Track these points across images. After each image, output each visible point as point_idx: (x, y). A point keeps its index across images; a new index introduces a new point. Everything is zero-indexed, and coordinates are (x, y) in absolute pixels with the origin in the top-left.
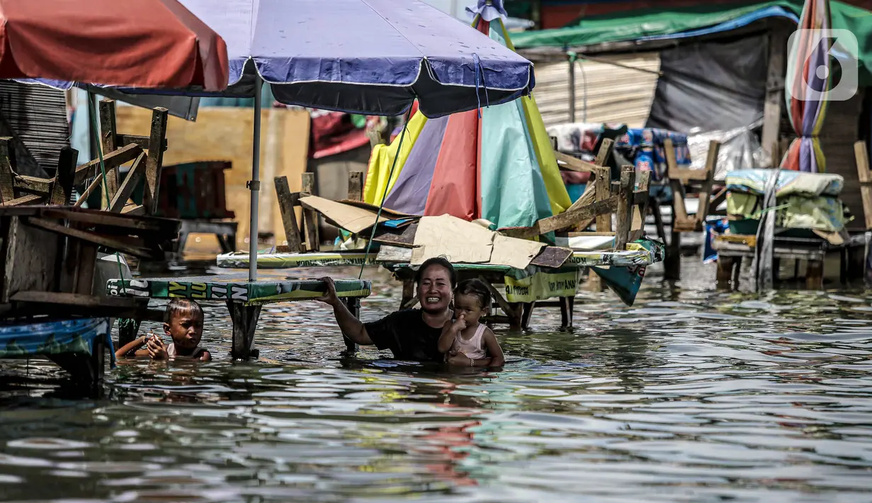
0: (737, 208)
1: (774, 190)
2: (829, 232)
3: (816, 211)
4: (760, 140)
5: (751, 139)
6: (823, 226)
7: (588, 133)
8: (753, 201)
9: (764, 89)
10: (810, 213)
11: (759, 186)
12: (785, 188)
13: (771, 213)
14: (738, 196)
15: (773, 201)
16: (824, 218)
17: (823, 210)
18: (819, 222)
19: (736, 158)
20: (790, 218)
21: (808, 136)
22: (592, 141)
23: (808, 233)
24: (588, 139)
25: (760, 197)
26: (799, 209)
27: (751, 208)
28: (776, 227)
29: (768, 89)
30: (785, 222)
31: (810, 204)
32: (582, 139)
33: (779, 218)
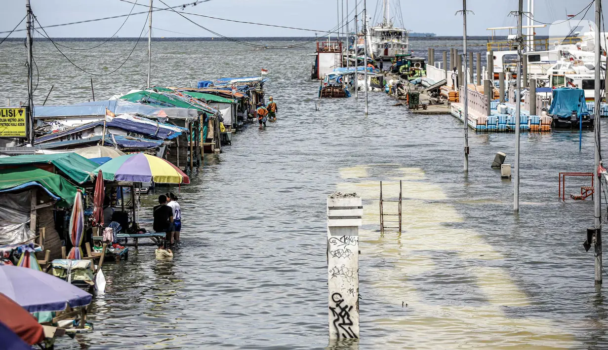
0: (57, 274)
1: (70, 267)
2: (89, 281)
3: (85, 274)
4: (29, 227)
5: (26, 227)
6: (87, 279)
7: (6, 252)
8: (63, 272)
9: (30, 209)
10: (83, 275)
11: (65, 266)
12: (74, 267)
13: (70, 275)
14: (57, 270)
15: (70, 271)
16: (88, 277)
17: (87, 273)
18: (86, 278)
19: (22, 234)
20: (76, 277)
21: (77, 246)
22: (8, 255)
23: (83, 282)
24: (6, 254)
25: (65, 270)
26: (79, 274)
27: (62, 274)
28: (71, 280)
29: (32, 209)
30: (74, 278)
31: (83, 272)
32: (4, 254)
33: (72, 277)
